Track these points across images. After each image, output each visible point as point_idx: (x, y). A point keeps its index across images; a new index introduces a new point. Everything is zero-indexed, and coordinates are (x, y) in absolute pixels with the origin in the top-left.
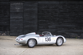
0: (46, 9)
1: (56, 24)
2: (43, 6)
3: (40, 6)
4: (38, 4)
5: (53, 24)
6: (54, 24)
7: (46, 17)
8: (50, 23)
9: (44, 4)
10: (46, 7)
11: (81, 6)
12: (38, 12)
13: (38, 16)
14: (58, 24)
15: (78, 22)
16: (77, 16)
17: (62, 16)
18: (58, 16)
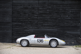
0: (22, 9)
1: (34, 28)
2: (19, 6)
3: (15, 5)
4: (13, 4)
5: (30, 28)
6: (32, 27)
7: (22, 19)
8: (27, 26)
9: (19, 4)
10: (22, 7)
11: (55, 5)
12: (13, 13)
13: (12, 18)
14: (36, 28)
15: (61, 25)
16: (59, 18)
17: (42, 18)
18: (36, 18)
